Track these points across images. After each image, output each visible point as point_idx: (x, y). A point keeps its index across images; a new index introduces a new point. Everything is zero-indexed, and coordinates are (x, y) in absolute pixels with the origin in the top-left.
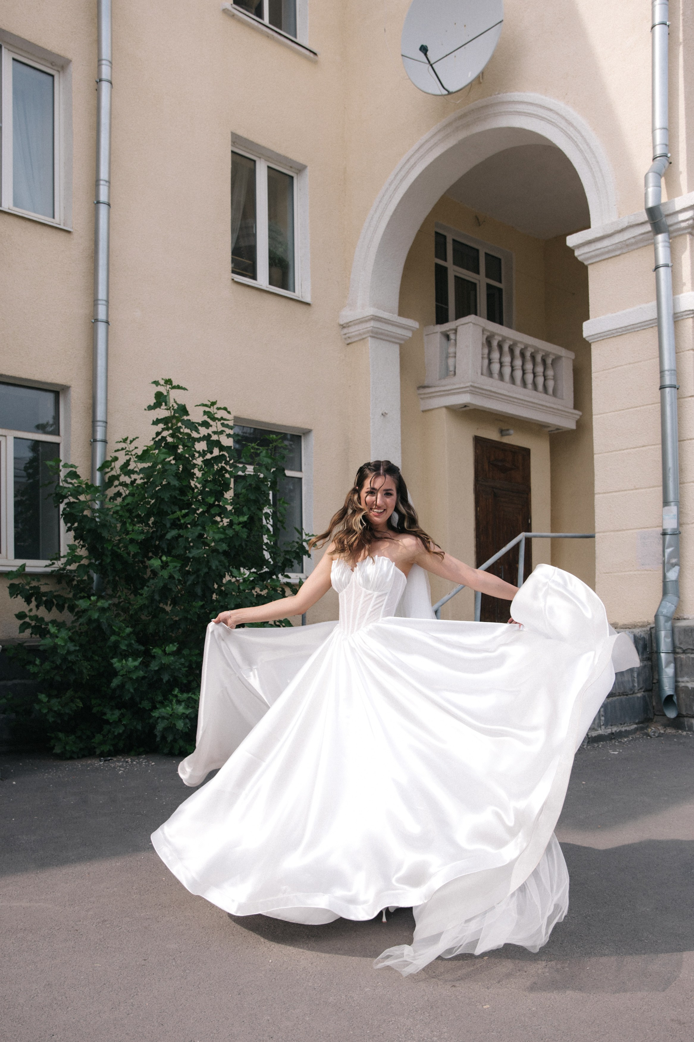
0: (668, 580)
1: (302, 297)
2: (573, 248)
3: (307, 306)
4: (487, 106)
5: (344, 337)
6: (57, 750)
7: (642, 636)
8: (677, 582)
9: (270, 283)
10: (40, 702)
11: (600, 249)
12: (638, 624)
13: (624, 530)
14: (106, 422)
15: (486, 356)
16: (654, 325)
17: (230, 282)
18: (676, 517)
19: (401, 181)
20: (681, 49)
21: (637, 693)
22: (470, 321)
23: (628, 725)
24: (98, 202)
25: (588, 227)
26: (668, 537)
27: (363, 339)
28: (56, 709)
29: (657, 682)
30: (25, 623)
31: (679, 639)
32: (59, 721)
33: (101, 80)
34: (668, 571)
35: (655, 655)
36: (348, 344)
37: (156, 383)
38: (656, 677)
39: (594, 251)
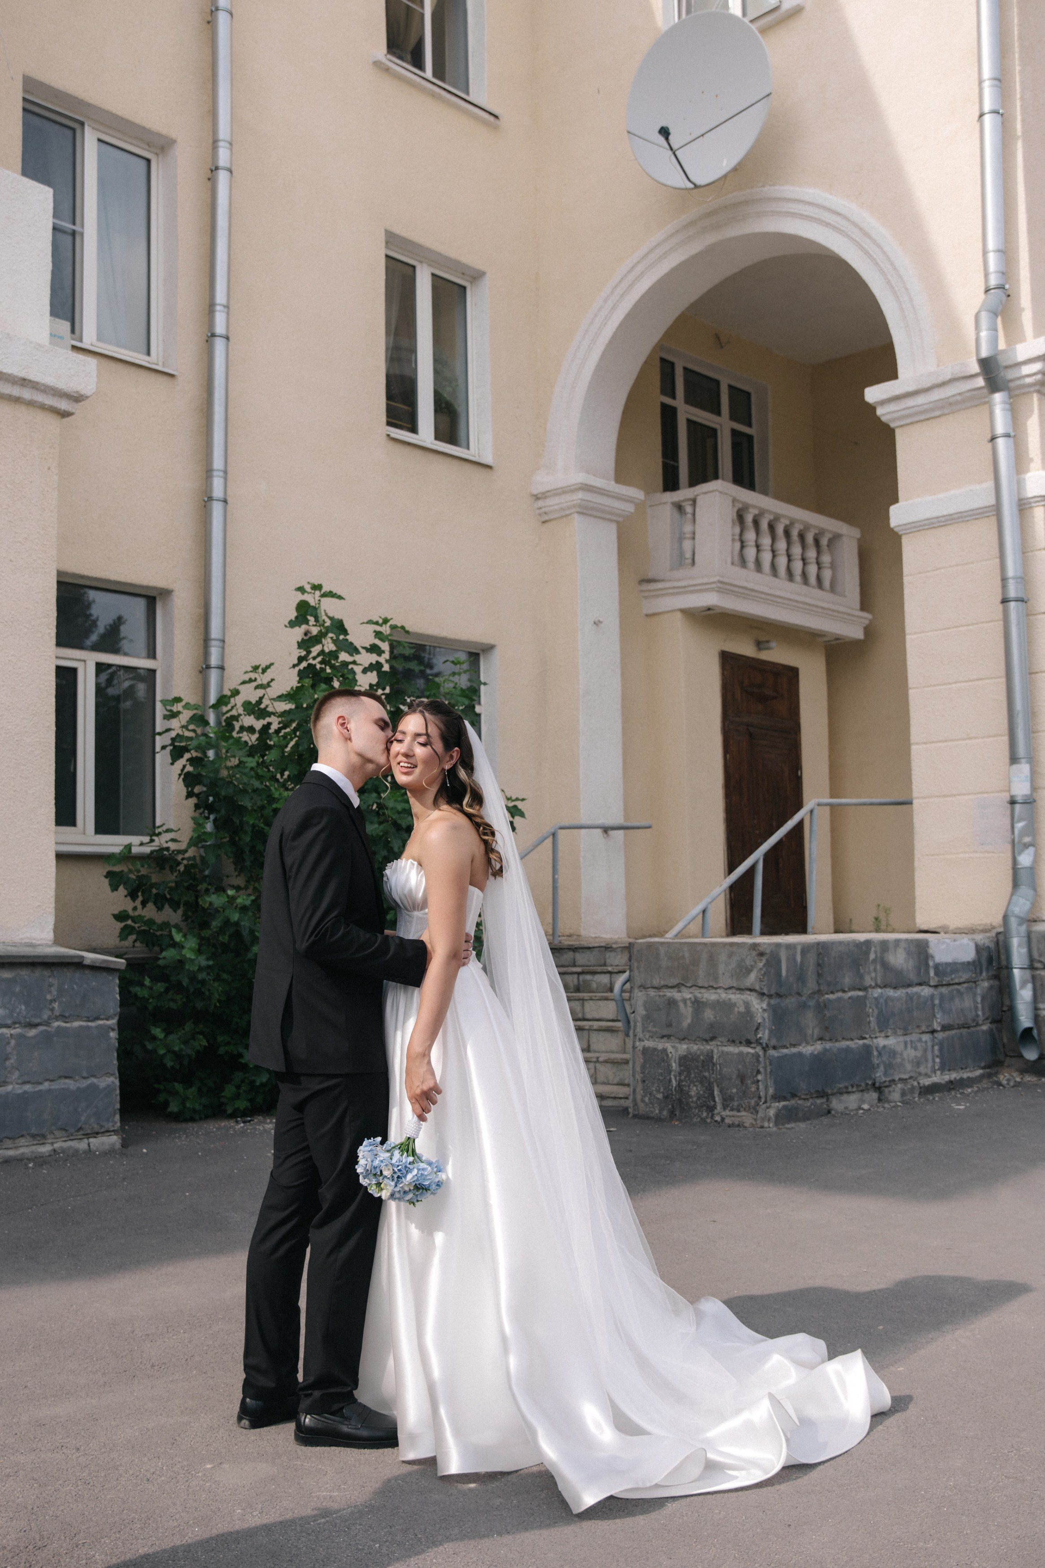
0: (1019, 867)
1: (479, 456)
2: (874, 405)
3: (488, 470)
4: (746, 203)
5: (538, 511)
6: (173, 1108)
7: (986, 945)
8: (1032, 869)
9: (436, 438)
10: (154, 1038)
11: (913, 407)
12: (978, 927)
13: (955, 795)
14: (224, 641)
15: (737, 537)
16: (991, 514)
17: (385, 438)
18: (1029, 779)
19: (622, 296)
20: (1019, 145)
21: (982, 1025)
22: (715, 488)
23: (972, 1069)
24: (213, 335)
25: (894, 376)
26: (1017, 807)
27: (567, 516)
28: (176, 1048)
29: (1008, 1010)
30: (126, 927)
31: (1039, 949)
32: (178, 1067)
33: (217, 168)
34: (1020, 854)
35: (1004, 972)
36: (544, 522)
37: (301, 589)
38: (1007, 1002)
39: (904, 409)
